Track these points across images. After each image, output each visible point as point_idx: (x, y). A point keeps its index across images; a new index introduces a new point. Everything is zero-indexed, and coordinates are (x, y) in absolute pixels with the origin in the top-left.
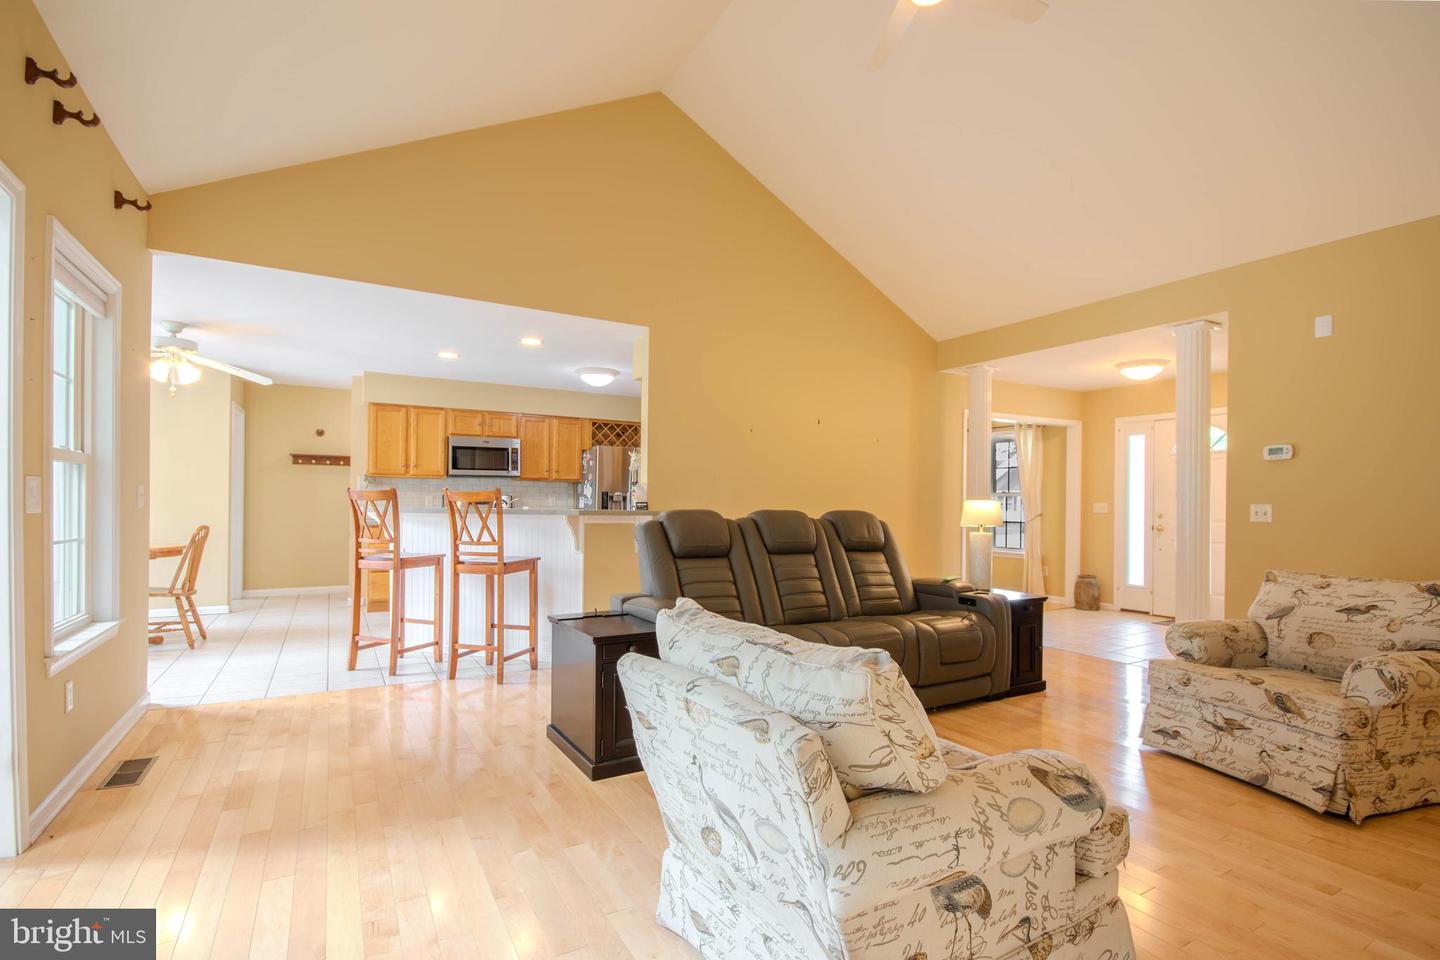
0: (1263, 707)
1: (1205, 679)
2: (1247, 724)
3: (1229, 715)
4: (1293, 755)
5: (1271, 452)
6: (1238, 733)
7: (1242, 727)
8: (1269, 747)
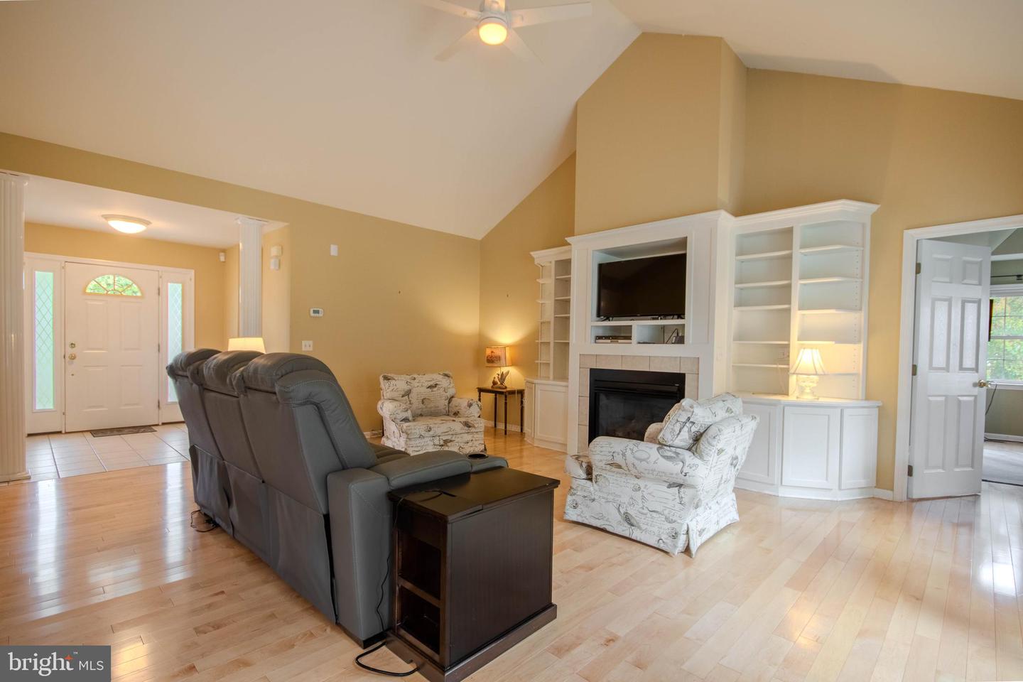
0: (461, 429)
1: (437, 426)
2: (453, 439)
3: (445, 438)
4: (470, 444)
5: (315, 312)
6: (449, 444)
7: (451, 441)
8: (462, 445)
